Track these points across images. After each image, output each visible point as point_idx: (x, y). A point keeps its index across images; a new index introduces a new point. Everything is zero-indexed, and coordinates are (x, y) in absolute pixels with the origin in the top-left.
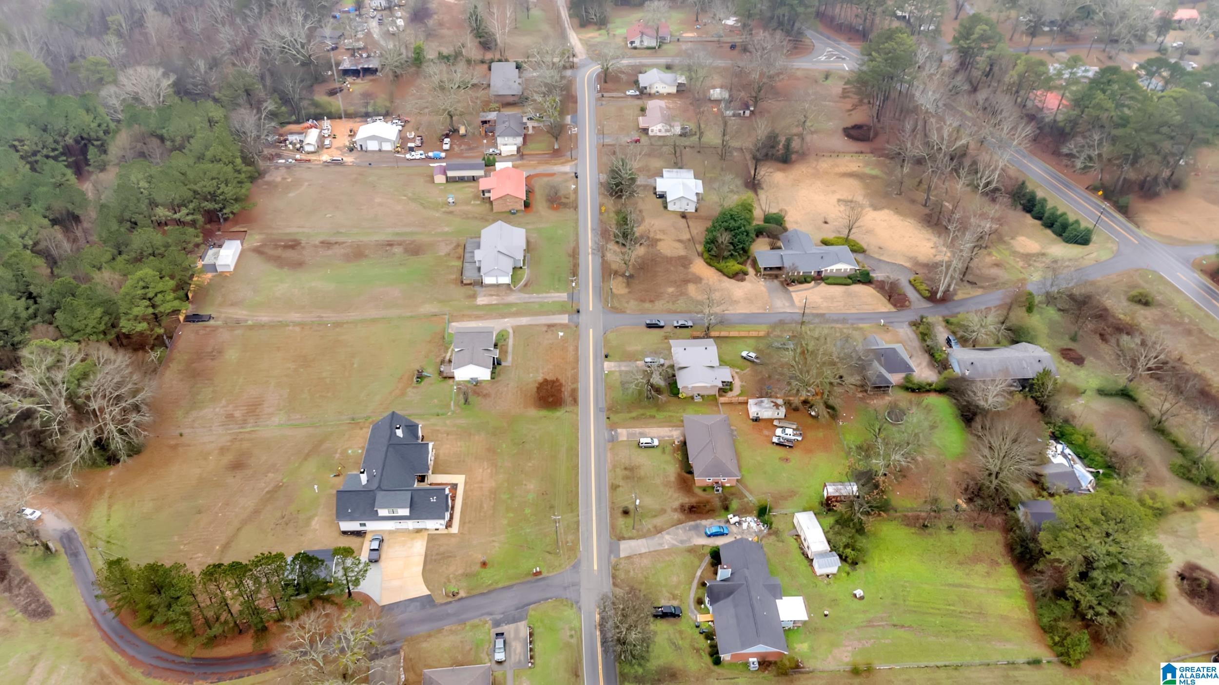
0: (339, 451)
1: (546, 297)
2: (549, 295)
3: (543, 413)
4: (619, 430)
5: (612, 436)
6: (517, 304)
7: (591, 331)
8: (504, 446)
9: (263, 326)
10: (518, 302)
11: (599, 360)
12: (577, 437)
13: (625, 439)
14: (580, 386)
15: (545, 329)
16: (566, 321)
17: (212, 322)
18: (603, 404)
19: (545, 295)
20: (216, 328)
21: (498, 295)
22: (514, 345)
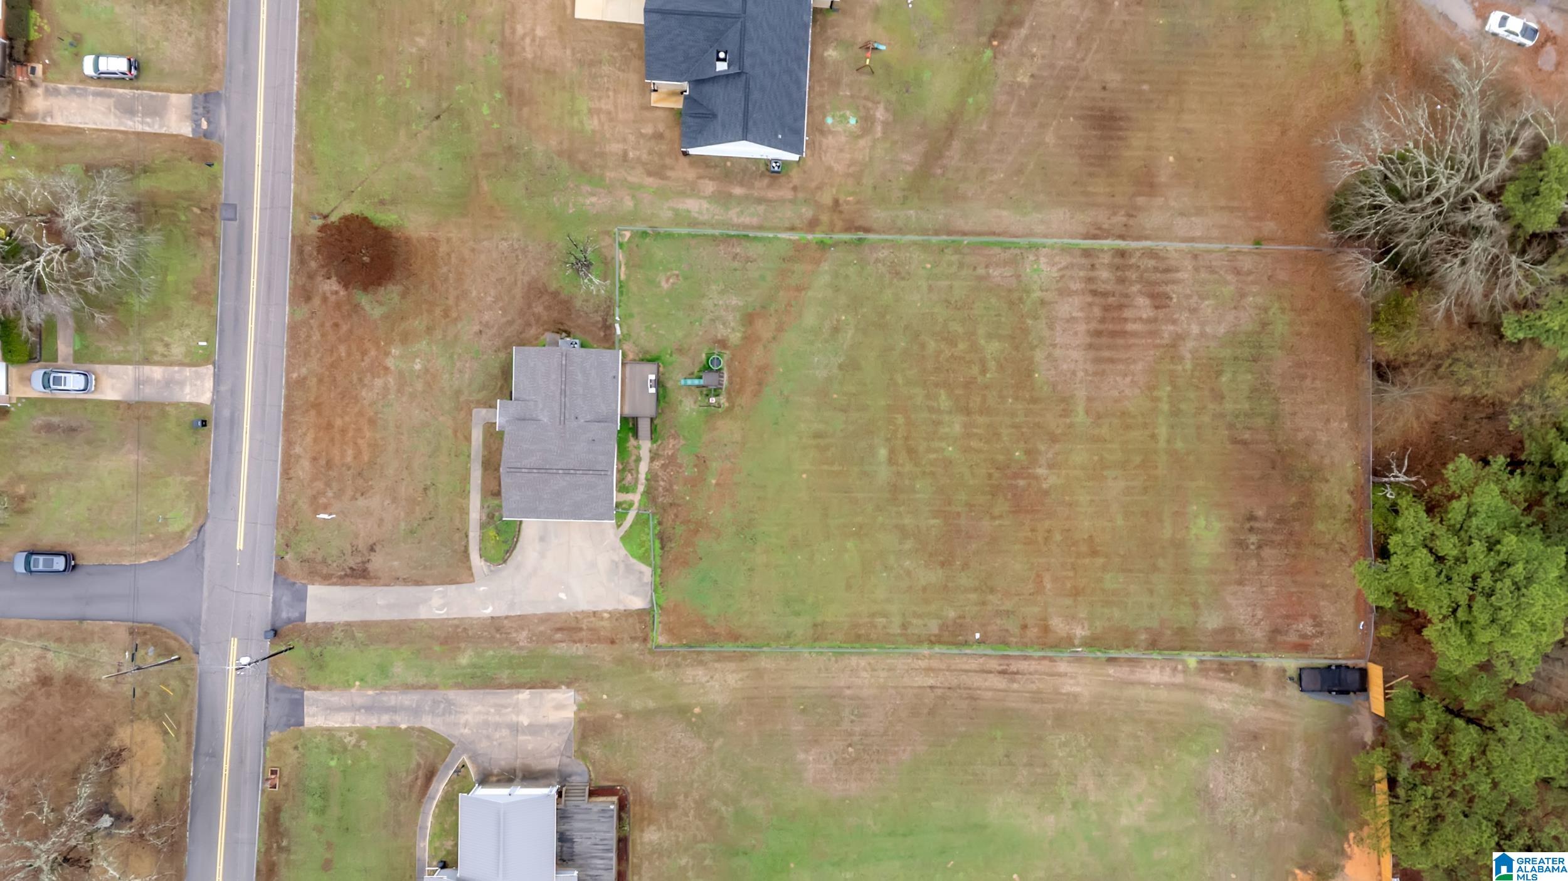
0: (879, 129)
1: (369, 709)
2: (362, 721)
3: (385, 218)
4: (187, 130)
5: (208, 113)
6: (460, 686)
7: (240, 545)
8: (486, 110)
9: (1153, 644)
10: (452, 694)
11: (226, 413)
12: (301, 121)
13: (174, 98)
14: (284, 312)
15: (377, 562)
16: (316, 592)
17: (1292, 664)
18: (226, 230)
19: (373, 721)
20: (1275, 642)
21: (515, 729)
22: (465, 494)
